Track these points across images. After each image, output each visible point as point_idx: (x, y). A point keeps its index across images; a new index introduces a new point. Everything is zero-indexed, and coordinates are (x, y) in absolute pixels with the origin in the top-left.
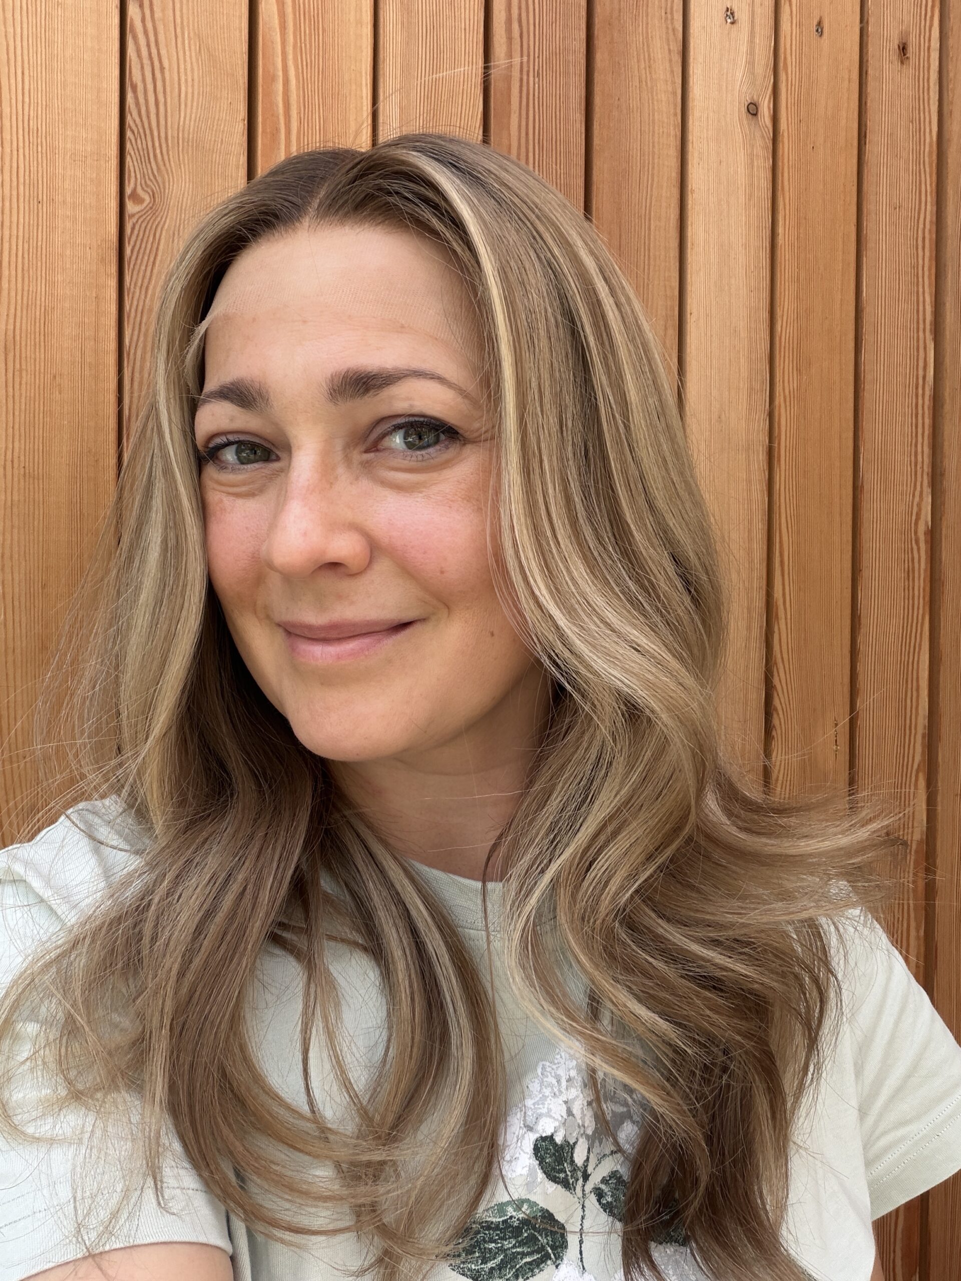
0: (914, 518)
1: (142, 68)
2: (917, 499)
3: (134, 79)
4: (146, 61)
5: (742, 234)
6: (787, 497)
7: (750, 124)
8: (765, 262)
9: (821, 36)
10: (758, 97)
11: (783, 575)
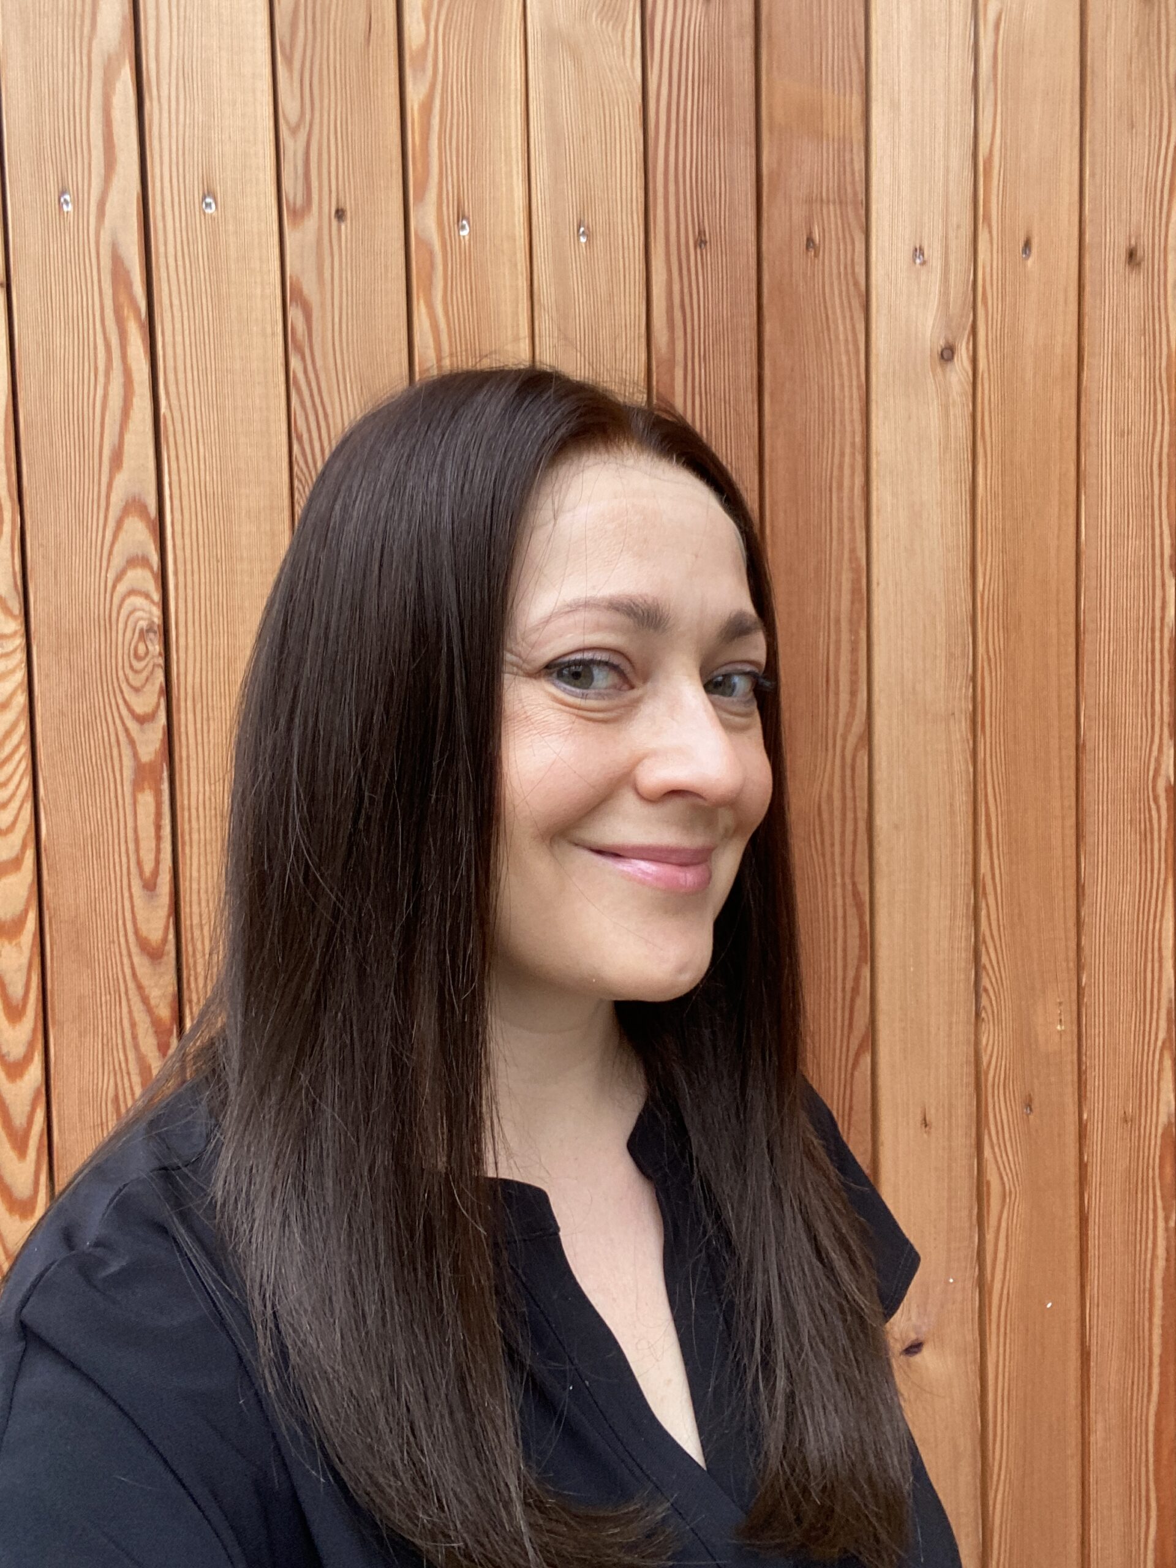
0: (1151, 773)
1: (306, 416)
2: (1155, 753)
3: (299, 430)
4: (310, 411)
5: (936, 492)
6: (994, 765)
7: (944, 371)
8: (965, 518)
9: (1028, 256)
10: (955, 339)
11: (990, 847)
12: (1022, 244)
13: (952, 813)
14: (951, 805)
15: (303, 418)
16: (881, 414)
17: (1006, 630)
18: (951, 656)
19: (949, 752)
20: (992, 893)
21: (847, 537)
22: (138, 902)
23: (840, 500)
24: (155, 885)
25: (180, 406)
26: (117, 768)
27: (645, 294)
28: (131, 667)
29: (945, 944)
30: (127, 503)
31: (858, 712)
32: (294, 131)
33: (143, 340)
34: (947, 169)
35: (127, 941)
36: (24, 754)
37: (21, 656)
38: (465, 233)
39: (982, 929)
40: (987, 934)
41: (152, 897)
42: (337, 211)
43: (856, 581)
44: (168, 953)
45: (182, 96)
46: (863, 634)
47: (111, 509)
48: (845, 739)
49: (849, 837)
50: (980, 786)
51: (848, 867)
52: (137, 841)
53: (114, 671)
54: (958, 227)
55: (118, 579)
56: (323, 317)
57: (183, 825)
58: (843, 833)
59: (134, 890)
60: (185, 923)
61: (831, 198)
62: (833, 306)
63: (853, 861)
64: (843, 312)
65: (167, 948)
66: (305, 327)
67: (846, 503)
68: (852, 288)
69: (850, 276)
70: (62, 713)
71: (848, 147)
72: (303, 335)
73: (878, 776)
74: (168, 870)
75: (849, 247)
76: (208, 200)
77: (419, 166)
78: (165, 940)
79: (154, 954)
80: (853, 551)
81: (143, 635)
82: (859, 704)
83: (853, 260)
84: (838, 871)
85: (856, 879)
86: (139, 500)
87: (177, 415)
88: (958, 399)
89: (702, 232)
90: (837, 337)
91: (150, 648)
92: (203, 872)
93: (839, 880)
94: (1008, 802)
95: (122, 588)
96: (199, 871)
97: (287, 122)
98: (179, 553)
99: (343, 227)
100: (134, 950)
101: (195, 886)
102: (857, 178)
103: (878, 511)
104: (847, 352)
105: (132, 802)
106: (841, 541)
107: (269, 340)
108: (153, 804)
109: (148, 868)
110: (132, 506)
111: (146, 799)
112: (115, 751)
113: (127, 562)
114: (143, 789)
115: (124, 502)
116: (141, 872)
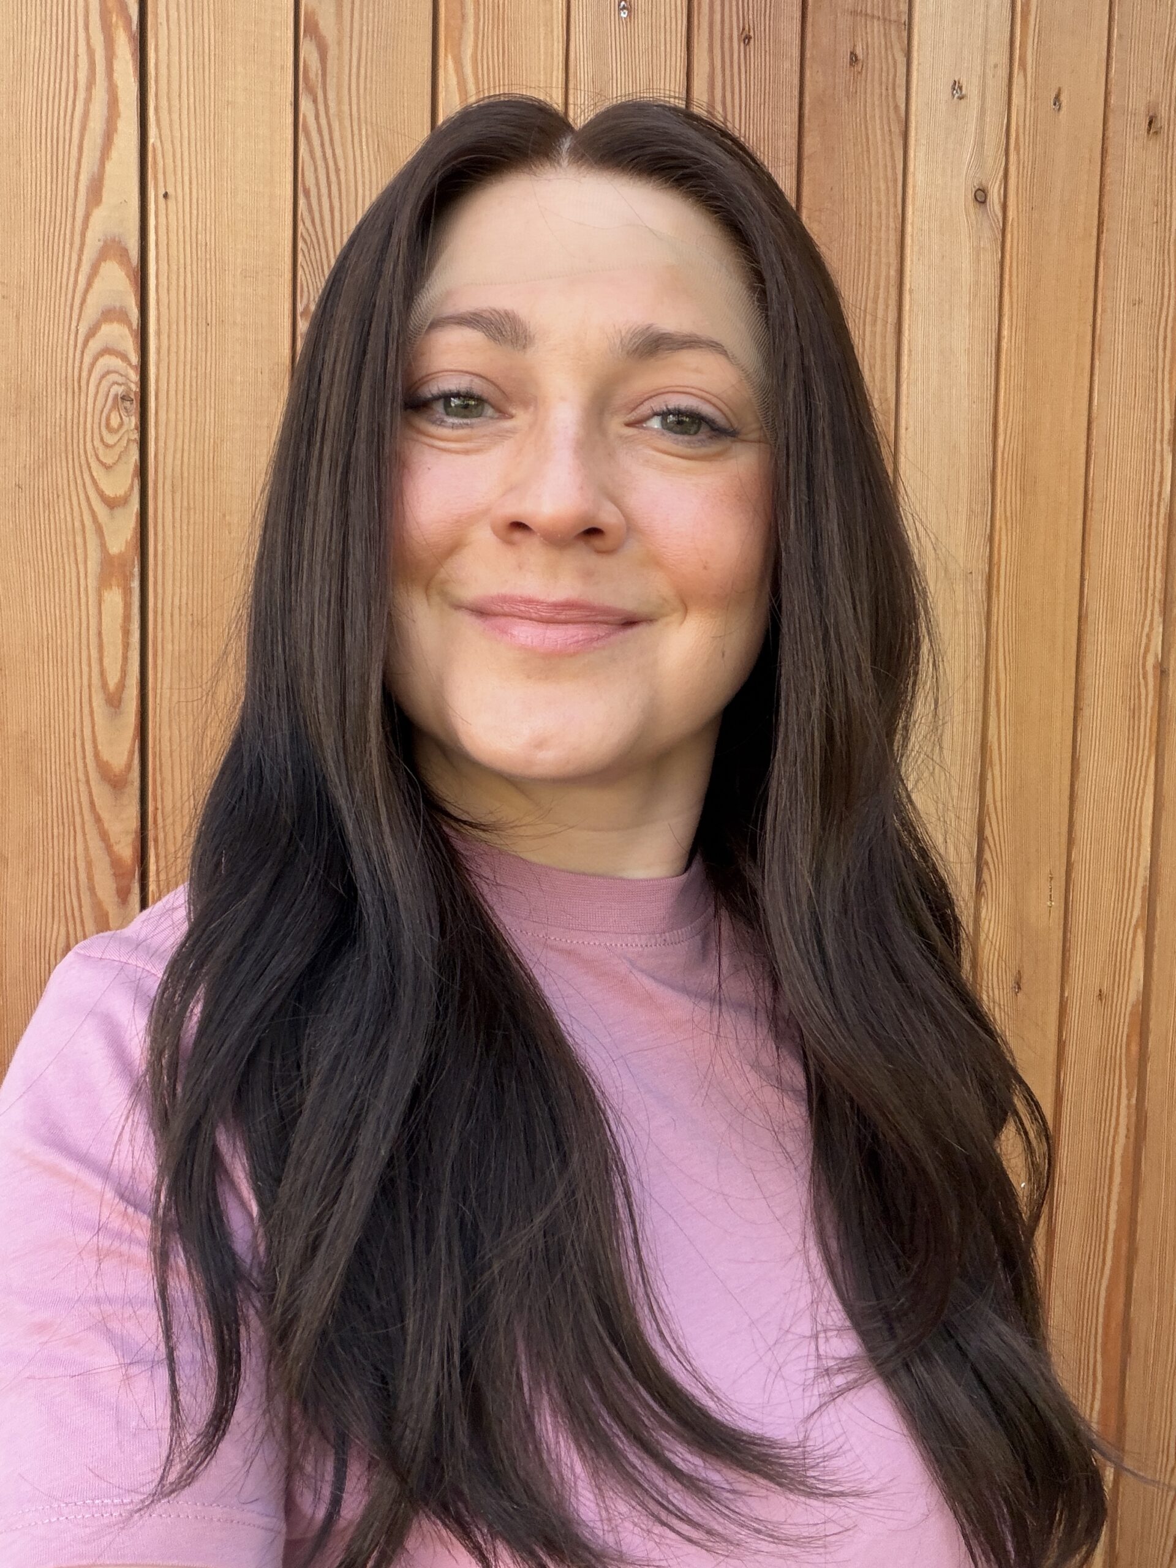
0: (1142, 651)
1: (316, 170)
2: (1146, 629)
3: (307, 184)
4: (320, 162)
5: (965, 338)
7: (976, 214)
9: (1059, 108)
10: (988, 181)
15: (312, 169)
16: (914, 247)
18: (971, 512)
19: (965, 613)
20: (998, 763)
22: (98, 719)
24: (120, 701)
25: (172, 135)
26: (80, 558)
28: (102, 440)
30: (105, 242)
33: (133, 55)
34: (987, 7)
35: (85, 766)
40: (992, 807)
41: (116, 715)
44: (132, 783)
47: (86, 249)
52: (100, 646)
53: (82, 441)
54: (995, 64)
55: (92, 332)
56: (340, 58)
57: (156, 633)
59: (94, 704)
60: (153, 749)
61: (876, 15)
62: (874, 128)
64: (883, 133)
65: (130, 775)
66: (319, 65)
68: (892, 111)
72: (317, 75)
74: (134, 687)
78: (129, 767)
79: (116, 783)
81: (117, 401)
86: (119, 241)
87: (168, 146)
88: (988, 245)
89: (746, 28)
90: (877, 164)
91: (125, 419)
92: (175, 689)
95: (95, 345)
98: (164, 310)
100: (94, 775)
104: (886, 178)
105: (96, 600)
107: (278, 71)
108: (121, 605)
109: (112, 681)
110: (111, 249)
111: (114, 599)
112: (79, 540)
113: (103, 313)
114: (111, 585)
115: (101, 243)
116: (104, 685)
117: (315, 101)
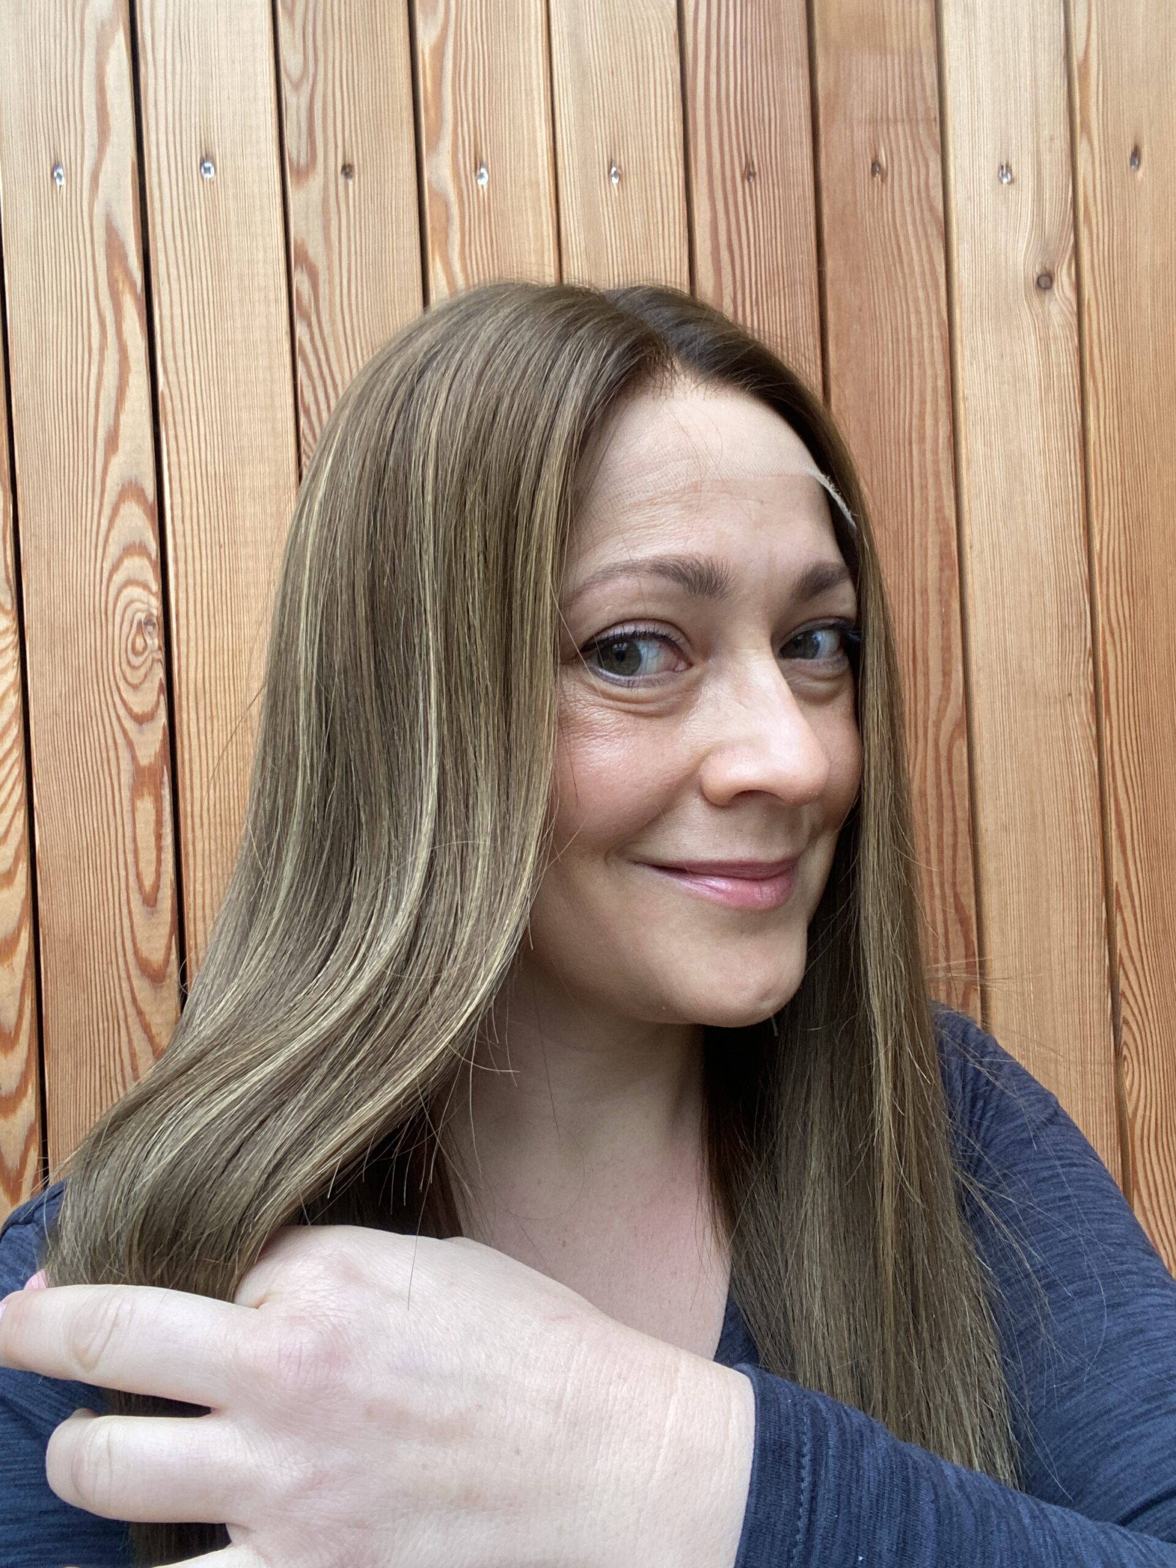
1: (314, 388)
3: (307, 402)
4: (318, 381)
5: (1038, 438)
6: (1124, 753)
7: (1042, 303)
8: (1075, 467)
9: (1138, 166)
10: (1053, 264)
11: (1124, 852)
12: (1129, 154)
13: (1074, 811)
14: (1072, 802)
15: (311, 389)
16: (967, 353)
17: (1131, 594)
18: (1063, 627)
19: (1067, 740)
20: (1129, 904)
21: (931, 493)
22: (137, 918)
23: (922, 453)
24: (156, 900)
25: (179, 382)
26: (114, 773)
27: (686, 235)
28: (129, 662)
29: (1072, 966)
30: (123, 486)
31: (952, 696)
32: (297, 86)
33: (139, 315)
34: (1035, 79)
35: (126, 962)
36: (16, 760)
37: (13, 654)
38: (483, 182)
39: (1119, 946)
40: (1125, 954)
41: (153, 913)
42: (344, 168)
43: (944, 546)
44: (170, 976)
45: (178, 59)
46: (956, 605)
47: (106, 495)
48: (938, 725)
49: (948, 840)
50: (1108, 780)
51: (948, 876)
52: (136, 852)
53: (111, 667)
54: (1052, 139)
55: (115, 569)
56: (331, 281)
57: (187, 835)
58: (940, 837)
59: (132, 905)
60: (190, 942)
61: (899, 117)
62: (906, 235)
63: (954, 871)
64: (918, 241)
65: (169, 970)
66: (311, 292)
67: (929, 456)
68: (927, 214)
69: (924, 202)
70: (55, 713)
71: (916, 59)
72: (310, 301)
73: (979, 769)
74: (169, 883)
75: (923, 171)
76: (207, 165)
77: (432, 113)
78: (167, 961)
79: (155, 977)
80: (939, 510)
81: (141, 627)
82: (953, 686)
83: (927, 184)
84: (936, 880)
85: (958, 889)
86: (136, 483)
87: (175, 391)
88: (1059, 332)
89: (749, 164)
90: (912, 272)
91: (149, 642)
92: (208, 886)
93: (937, 891)
94: (1144, 796)
95: (119, 578)
96: (203, 884)
97: (289, 76)
98: (180, 540)
99: (350, 182)
100: (134, 970)
101: (199, 901)
102: (928, 92)
103: (968, 463)
104: (925, 287)
105: (130, 808)
106: (925, 500)
107: (273, 305)
108: (153, 812)
109: (148, 881)
110: (130, 490)
111: (146, 805)
112: (112, 754)
113: (124, 549)
114: (143, 795)
115: (120, 488)
116: (141, 886)
117: (310, 325)
